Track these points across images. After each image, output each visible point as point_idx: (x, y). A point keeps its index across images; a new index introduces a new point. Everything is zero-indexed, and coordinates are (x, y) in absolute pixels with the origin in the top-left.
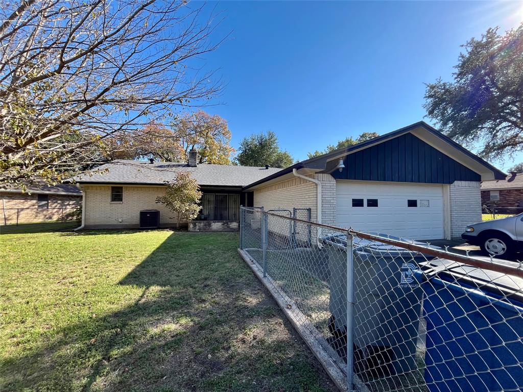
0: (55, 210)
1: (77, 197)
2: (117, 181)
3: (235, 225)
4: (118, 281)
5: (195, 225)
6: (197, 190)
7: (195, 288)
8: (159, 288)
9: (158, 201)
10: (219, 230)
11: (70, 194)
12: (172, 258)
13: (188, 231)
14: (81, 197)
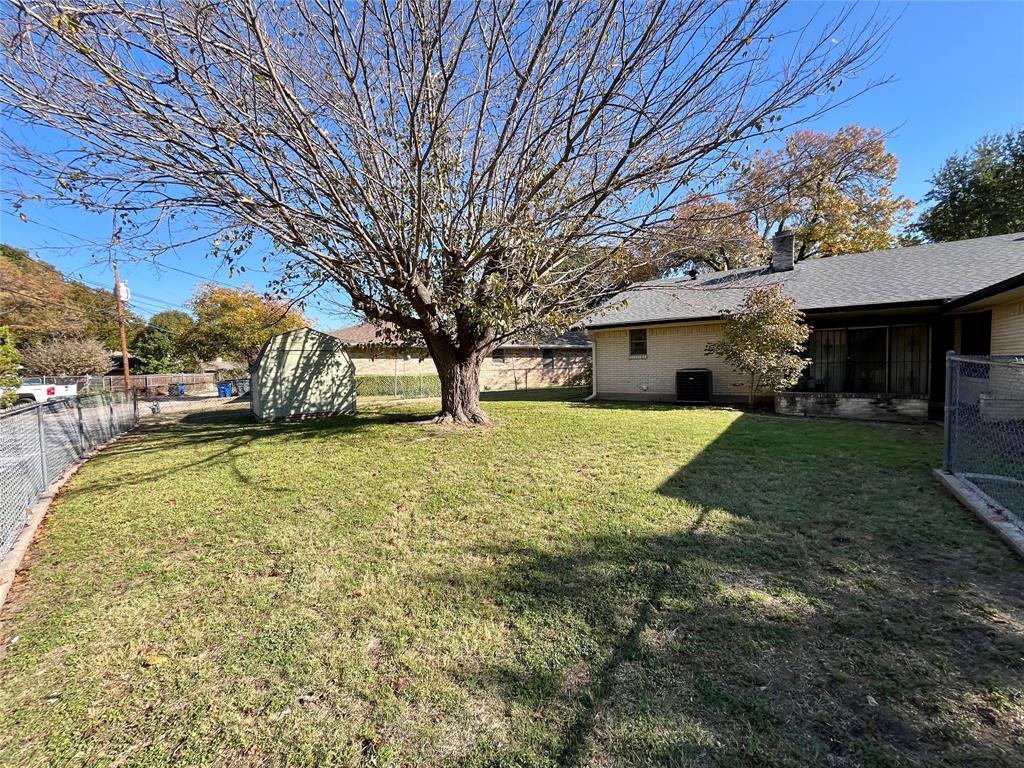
0: (561, 371)
1: (584, 350)
2: (637, 319)
3: (915, 408)
4: (654, 487)
5: (792, 402)
6: (798, 322)
7: (810, 537)
8: (728, 516)
9: (709, 351)
10: (862, 417)
11: (576, 346)
12: (748, 463)
13: (776, 414)
14: (590, 350)
